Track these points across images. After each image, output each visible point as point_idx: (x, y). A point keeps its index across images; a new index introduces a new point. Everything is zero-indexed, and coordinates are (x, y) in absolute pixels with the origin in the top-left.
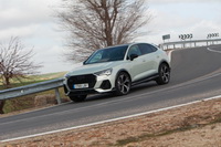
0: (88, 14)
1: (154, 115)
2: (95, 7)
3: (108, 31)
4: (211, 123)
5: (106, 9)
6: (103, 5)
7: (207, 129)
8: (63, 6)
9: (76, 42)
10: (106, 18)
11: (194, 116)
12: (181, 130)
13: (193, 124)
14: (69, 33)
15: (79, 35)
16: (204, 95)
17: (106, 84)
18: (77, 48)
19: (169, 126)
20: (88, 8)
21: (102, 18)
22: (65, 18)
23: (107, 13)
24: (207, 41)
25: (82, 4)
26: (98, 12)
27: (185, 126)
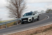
0: (13, 6)
1: (29, 30)
2: (14, 5)
3: (18, 10)
4: (42, 32)
5: (17, 5)
6: (16, 4)
7: (41, 33)
8: (7, 4)
9: (10, 13)
10: (17, 7)
11: (38, 30)
12: (35, 34)
13: (38, 32)
14: (9, 11)
15: (11, 11)
16: (40, 25)
17: (30, 20)
18: (10, 14)
19: (32, 33)
20: (13, 5)
21: (16, 7)
22: (7, 7)
23: (17, 6)
24: (41, 12)
25: (11, 4)
26: (15, 6)
27: (36, 33)
